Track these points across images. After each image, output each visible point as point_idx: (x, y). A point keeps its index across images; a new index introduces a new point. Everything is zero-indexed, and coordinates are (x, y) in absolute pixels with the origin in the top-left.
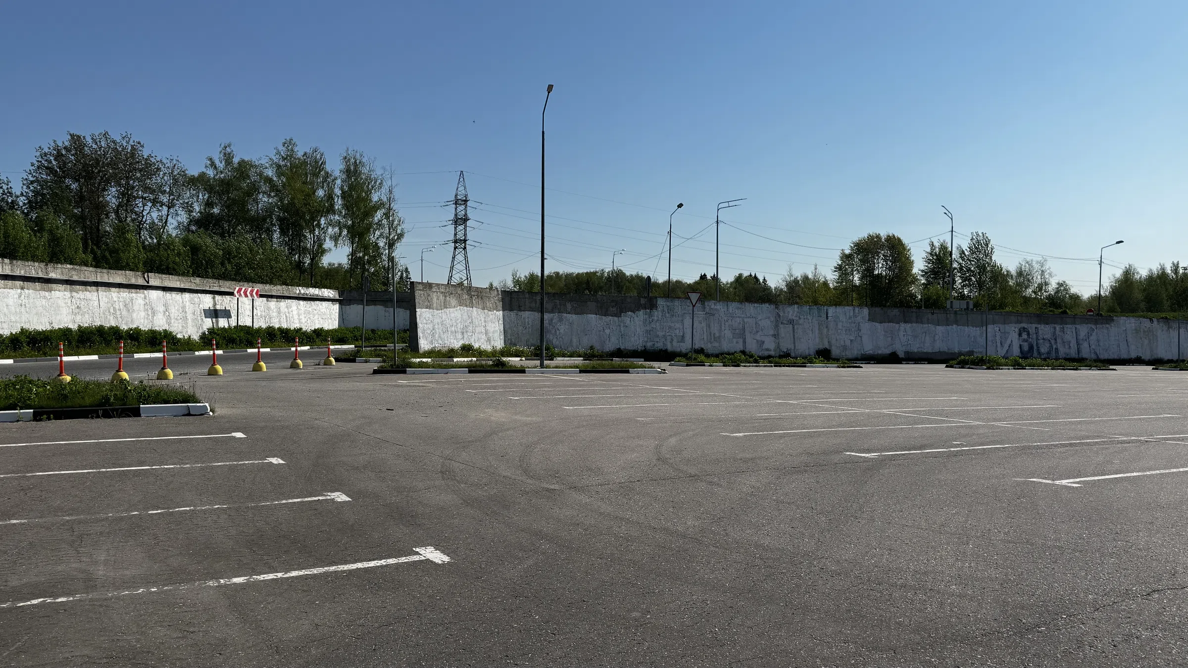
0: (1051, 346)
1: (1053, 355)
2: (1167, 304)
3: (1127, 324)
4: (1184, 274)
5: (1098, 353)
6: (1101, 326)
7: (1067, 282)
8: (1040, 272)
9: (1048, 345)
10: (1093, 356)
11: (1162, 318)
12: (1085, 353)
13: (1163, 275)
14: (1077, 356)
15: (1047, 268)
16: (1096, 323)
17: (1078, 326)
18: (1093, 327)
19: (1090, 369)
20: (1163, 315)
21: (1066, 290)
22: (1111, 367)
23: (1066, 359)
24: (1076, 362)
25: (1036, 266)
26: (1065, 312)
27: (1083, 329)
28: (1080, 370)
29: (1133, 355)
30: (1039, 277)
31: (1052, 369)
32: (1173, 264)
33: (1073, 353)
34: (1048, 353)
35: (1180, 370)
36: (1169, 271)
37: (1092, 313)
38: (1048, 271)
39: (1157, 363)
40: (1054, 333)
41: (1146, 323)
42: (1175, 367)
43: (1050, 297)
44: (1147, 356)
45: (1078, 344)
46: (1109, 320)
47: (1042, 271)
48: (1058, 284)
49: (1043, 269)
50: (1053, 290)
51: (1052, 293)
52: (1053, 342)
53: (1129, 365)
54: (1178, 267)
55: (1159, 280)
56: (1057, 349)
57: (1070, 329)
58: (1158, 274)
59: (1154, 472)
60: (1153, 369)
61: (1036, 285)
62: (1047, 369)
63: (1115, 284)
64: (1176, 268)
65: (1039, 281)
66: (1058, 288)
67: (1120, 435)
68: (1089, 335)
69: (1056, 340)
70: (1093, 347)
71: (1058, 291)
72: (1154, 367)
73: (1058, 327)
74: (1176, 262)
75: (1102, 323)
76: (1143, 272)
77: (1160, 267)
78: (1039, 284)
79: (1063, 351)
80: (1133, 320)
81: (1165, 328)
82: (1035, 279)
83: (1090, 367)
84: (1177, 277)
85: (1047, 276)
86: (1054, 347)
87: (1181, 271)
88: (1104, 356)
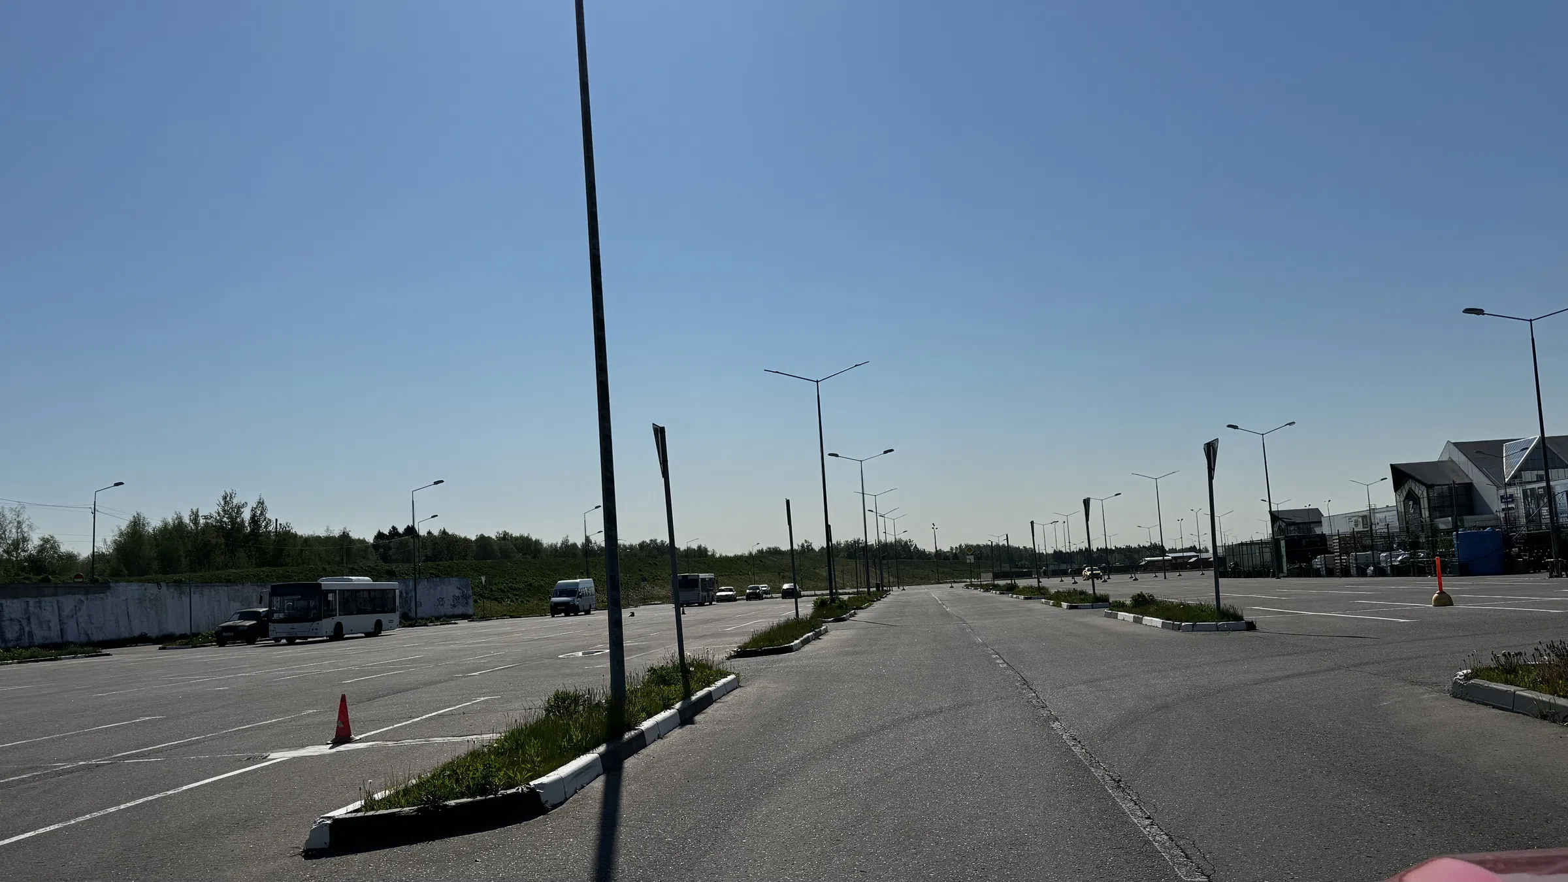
0: (22, 629)
1: (25, 641)
2: (185, 562)
3: (128, 591)
4: (206, 524)
5: (89, 632)
6: (93, 596)
7: (57, 538)
8: (16, 524)
9: (17, 628)
10: (83, 638)
11: (175, 581)
12: (72, 635)
13: (180, 526)
14: (59, 640)
15: (26, 517)
16: (87, 593)
17: (61, 599)
18: (83, 598)
19: (74, 658)
20: (176, 577)
21: (52, 547)
22: (105, 651)
23: (43, 646)
24: (57, 648)
25: (10, 516)
26: (46, 580)
27: (69, 603)
28: (61, 659)
29: (136, 633)
30: (14, 531)
31: (19, 663)
32: (193, 513)
33: (54, 636)
34: (19, 639)
35: (193, 647)
36: (186, 520)
37: (81, 580)
38: (27, 522)
39: (166, 640)
40: (27, 611)
41: (152, 589)
42: (187, 644)
43: (30, 559)
44: (153, 632)
45: (61, 623)
46: (103, 587)
47: (19, 522)
48: (42, 539)
49: (20, 519)
50: (34, 548)
51: (34, 552)
52: (24, 622)
53: (131, 646)
54: (198, 516)
55: (175, 533)
56: (30, 633)
57: (49, 603)
58: (174, 524)
59: (81, 819)
60: (160, 649)
61: (10, 542)
62: (11, 663)
63: (119, 539)
64: (195, 517)
65: (14, 535)
66: (42, 546)
67: (64, 761)
68: (76, 609)
69: (28, 619)
70: (83, 625)
71: (42, 549)
72: (161, 646)
73: (32, 602)
74: (195, 511)
75: (94, 593)
76: (154, 522)
77: (176, 516)
78: (14, 540)
79: (40, 635)
80: (135, 586)
81: (176, 595)
82: (7, 534)
83: (74, 654)
84: (197, 528)
85: (25, 530)
86: (27, 629)
87: (202, 521)
88: (97, 636)
